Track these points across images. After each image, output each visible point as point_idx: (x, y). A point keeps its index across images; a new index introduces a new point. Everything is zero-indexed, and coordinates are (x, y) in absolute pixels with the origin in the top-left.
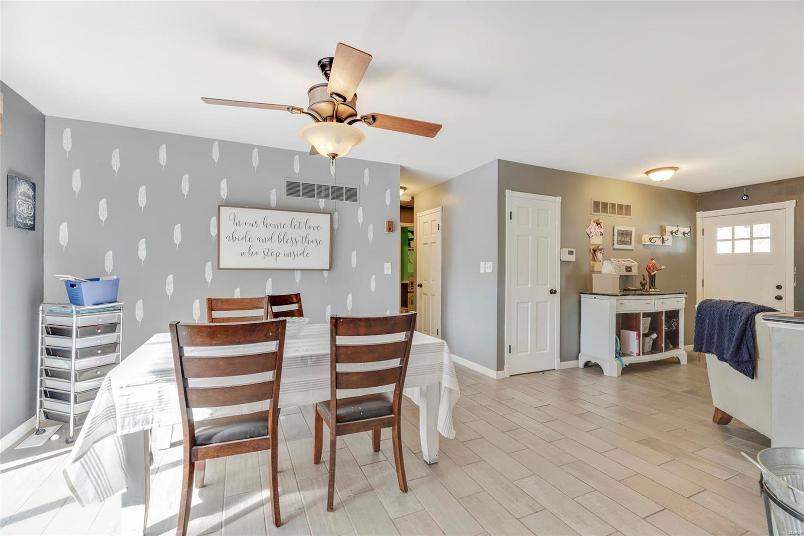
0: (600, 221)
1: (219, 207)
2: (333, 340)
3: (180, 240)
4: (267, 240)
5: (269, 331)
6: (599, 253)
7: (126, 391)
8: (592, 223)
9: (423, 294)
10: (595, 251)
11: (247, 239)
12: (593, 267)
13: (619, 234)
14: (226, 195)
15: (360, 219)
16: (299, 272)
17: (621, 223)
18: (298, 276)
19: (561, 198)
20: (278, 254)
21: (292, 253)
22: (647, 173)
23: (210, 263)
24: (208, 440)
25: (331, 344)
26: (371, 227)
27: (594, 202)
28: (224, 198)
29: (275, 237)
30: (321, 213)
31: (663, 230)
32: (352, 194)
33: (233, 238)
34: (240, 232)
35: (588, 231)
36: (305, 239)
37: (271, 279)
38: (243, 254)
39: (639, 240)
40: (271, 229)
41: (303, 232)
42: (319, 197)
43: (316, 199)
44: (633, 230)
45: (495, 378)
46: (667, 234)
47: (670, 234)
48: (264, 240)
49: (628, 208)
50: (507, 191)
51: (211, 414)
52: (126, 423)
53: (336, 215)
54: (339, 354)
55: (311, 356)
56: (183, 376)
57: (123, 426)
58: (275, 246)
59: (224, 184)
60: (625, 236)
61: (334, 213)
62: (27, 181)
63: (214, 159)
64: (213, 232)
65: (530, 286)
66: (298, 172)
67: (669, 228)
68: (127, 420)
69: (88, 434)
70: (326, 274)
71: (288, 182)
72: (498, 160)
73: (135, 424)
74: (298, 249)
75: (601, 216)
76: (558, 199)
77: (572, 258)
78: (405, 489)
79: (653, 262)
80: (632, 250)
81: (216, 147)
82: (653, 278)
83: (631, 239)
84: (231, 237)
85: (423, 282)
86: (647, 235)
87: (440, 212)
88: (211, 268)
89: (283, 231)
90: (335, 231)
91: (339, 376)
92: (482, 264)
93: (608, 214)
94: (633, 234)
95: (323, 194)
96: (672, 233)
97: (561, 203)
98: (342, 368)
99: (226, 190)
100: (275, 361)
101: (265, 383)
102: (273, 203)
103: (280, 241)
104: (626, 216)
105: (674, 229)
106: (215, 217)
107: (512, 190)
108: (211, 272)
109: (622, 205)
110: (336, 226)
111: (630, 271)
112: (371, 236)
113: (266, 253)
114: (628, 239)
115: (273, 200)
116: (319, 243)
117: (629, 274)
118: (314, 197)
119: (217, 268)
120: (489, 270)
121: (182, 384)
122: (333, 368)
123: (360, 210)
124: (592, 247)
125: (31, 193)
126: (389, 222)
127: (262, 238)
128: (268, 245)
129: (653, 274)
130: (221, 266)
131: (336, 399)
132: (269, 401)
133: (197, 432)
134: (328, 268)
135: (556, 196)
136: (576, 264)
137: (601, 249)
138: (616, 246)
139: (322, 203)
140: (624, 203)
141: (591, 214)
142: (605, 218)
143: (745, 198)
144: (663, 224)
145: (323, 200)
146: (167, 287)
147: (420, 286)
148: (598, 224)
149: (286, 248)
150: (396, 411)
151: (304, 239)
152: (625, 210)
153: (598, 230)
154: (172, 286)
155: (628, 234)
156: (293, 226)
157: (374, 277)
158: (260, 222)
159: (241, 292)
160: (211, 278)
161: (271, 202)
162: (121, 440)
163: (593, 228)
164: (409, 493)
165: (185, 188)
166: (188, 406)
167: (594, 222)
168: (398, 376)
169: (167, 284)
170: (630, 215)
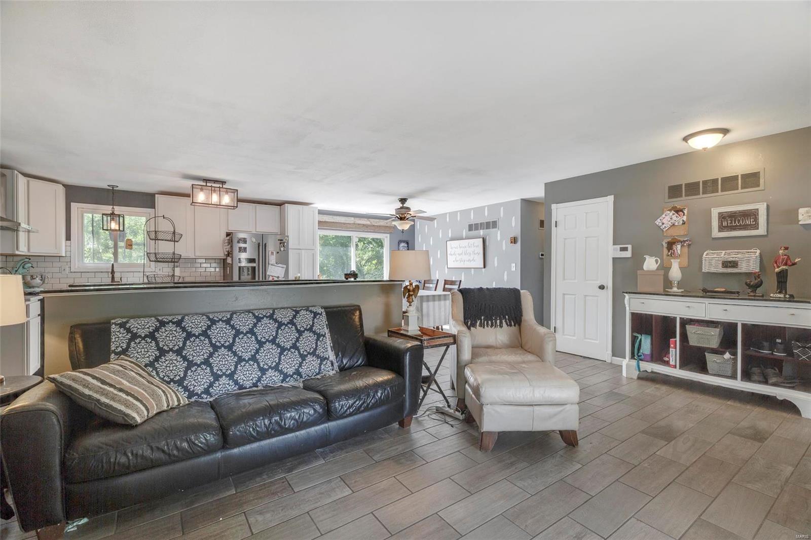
1: (446, 242)
4: (461, 254)
6: (680, 246)
8: (666, 212)
10: (671, 244)
13: (722, 217)
15: (499, 238)
16: (473, 269)
20: (464, 261)
21: (469, 260)
22: (686, 139)
26: (503, 242)
27: (669, 187)
28: (450, 237)
30: (479, 238)
32: (495, 224)
38: (455, 261)
39: (787, 219)
40: (462, 249)
41: (473, 249)
49: (752, 176)
50: (552, 205)
53: (488, 237)
58: (463, 257)
60: (738, 219)
62: (404, 242)
63: (447, 221)
64: (445, 252)
65: (577, 281)
66: (473, 219)
71: (469, 225)
74: (471, 258)
76: (611, 198)
77: (626, 255)
80: (759, 236)
81: (448, 216)
82: (781, 277)
83: (756, 220)
84: (451, 254)
89: (466, 249)
90: (485, 246)
93: (701, 196)
95: (482, 227)
97: (614, 202)
99: (450, 233)
103: (465, 254)
104: (746, 190)
106: (445, 246)
107: (557, 203)
109: (736, 176)
111: (734, 267)
112: (504, 247)
113: (461, 261)
114: (749, 222)
115: (464, 235)
116: (479, 254)
117: (729, 270)
123: (499, 232)
124: (666, 240)
125: (406, 245)
130: (448, 267)
134: (483, 267)
136: (632, 261)
137: (685, 241)
138: (718, 235)
140: (741, 172)
141: (666, 202)
142: (692, 201)
145: (482, 231)
149: (467, 257)
151: (473, 252)
152: (742, 181)
155: (748, 214)
156: (469, 246)
157: (506, 272)
158: (458, 246)
159: (455, 278)
160: (447, 272)
165: (441, 235)
167: (670, 210)
170: (758, 185)
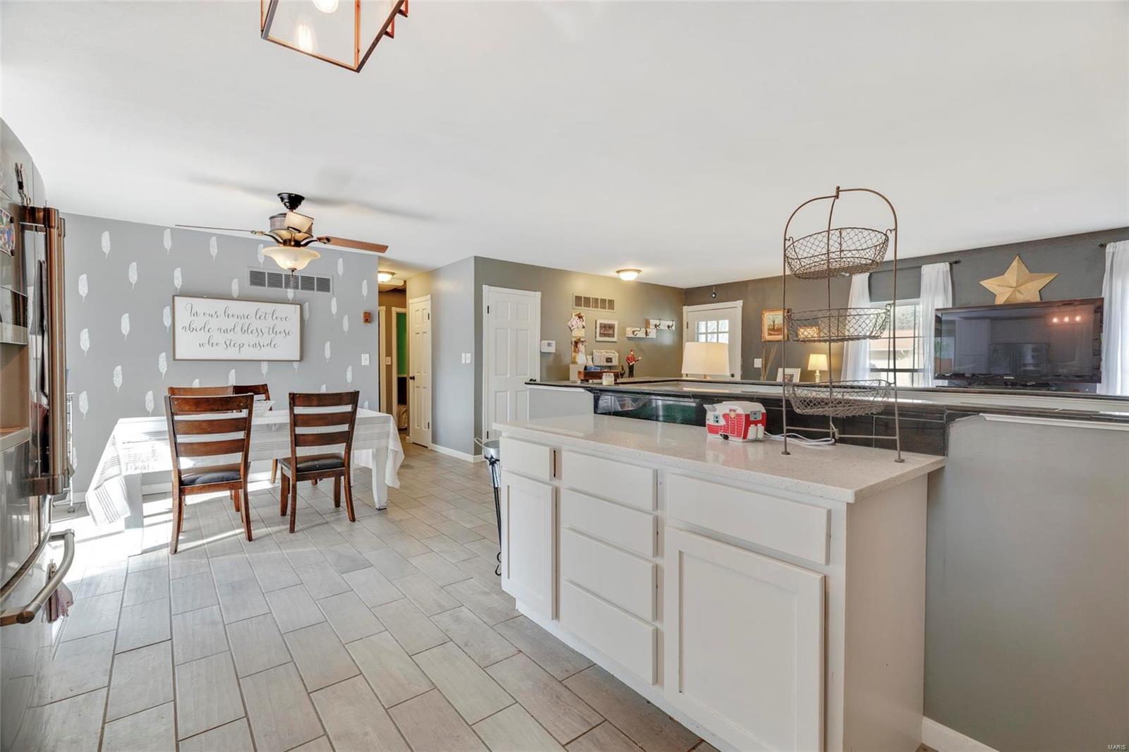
0: (582, 315)
1: (173, 297)
2: (292, 410)
3: (128, 329)
4: (229, 331)
5: (240, 402)
6: (581, 345)
7: (127, 446)
8: (573, 316)
9: (416, 388)
10: (576, 343)
11: (206, 330)
12: (575, 358)
13: (601, 327)
14: (181, 284)
15: (334, 309)
16: (266, 362)
17: (604, 317)
18: (265, 367)
19: (540, 293)
20: (241, 345)
21: (257, 344)
22: (618, 272)
23: (164, 354)
24: (192, 482)
25: (290, 413)
26: (346, 319)
27: (576, 297)
28: (179, 287)
29: (238, 329)
30: (289, 304)
31: (647, 324)
32: (324, 285)
33: (191, 329)
34: (198, 322)
35: (569, 324)
36: (273, 330)
37: (233, 370)
38: (201, 345)
39: (623, 332)
40: (234, 320)
41: (270, 322)
42: (287, 286)
43: (283, 289)
44: (616, 323)
45: (472, 461)
46: (651, 326)
47: (654, 327)
48: (226, 331)
49: (611, 302)
50: (484, 286)
51: (195, 464)
52: (129, 467)
53: (306, 305)
54: (296, 421)
55: (275, 424)
56: (174, 434)
57: (127, 469)
58: (239, 337)
59: (178, 273)
60: (607, 329)
61: (305, 303)
63: (166, 246)
64: (167, 322)
65: (508, 376)
66: (262, 262)
67: (653, 322)
68: (129, 465)
69: (103, 473)
70: (296, 365)
71: (251, 272)
72: (475, 257)
73: (136, 469)
74: (265, 340)
75: (583, 310)
76: (538, 294)
77: (552, 350)
78: (353, 519)
79: (632, 353)
80: (615, 342)
81: (167, 234)
82: (631, 368)
83: (614, 331)
84: (187, 328)
85: (416, 375)
86: (630, 328)
87: (430, 301)
88: (165, 359)
89: (247, 322)
90: (306, 323)
91: (297, 437)
92: (463, 355)
93: (591, 308)
94: (616, 327)
95: (292, 284)
96: (656, 326)
97: (541, 298)
98: (299, 430)
99: (180, 279)
100: (245, 425)
101: (238, 440)
102: (235, 293)
103: (243, 331)
104: (610, 311)
105: (657, 322)
106: (168, 307)
107: (490, 285)
108: (165, 363)
109: (605, 300)
110: (307, 316)
111: (611, 362)
112: (346, 326)
113: (228, 344)
114: (611, 332)
115: (235, 289)
116: (287, 334)
117: (609, 364)
118: (281, 287)
119: (172, 359)
120: (468, 361)
121: (173, 439)
122: (293, 431)
123: (334, 300)
124: (574, 339)
126: (365, 313)
127: (223, 328)
128: (230, 336)
129: (631, 364)
130: (178, 357)
131: (296, 457)
132: (241, 453)
133: (183, 477)
134: (299, 359)
135: (536, 291)
136: (557, 356)
137: (583, 342)
138: (599, 338)
139: (290, 293)
140: (608, 298)
141: (573, 308)
142: (588, 312)
143: (714, 296)
144: (647, 318)
145: (292, 290)
146: (115, 379)
147: (413, 378)
148: (580, 317)
149: (253, 339)
150: (346, 465)
151: (271, 330)
152: (609, 304)
153: (580, 324)
154: (121, 378)
155: (611, 327)
156: (258, 317)
157: (350, 368)
158: (221, 313)
159: (200, 383)
160: (165, 369)
161: (233, 291)
162: (123, 479)
163: (575, 321)
164: (356, 522)
165: (133, 276)
166: (177, 456)
167: (576, 315)
168: (347, 438)
169: (115, 375)
170: (613, 309)
